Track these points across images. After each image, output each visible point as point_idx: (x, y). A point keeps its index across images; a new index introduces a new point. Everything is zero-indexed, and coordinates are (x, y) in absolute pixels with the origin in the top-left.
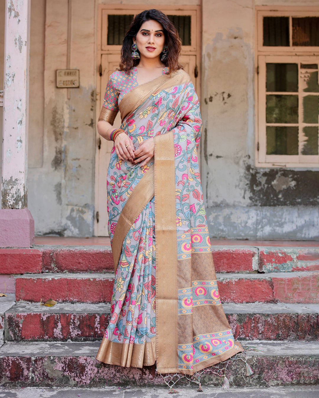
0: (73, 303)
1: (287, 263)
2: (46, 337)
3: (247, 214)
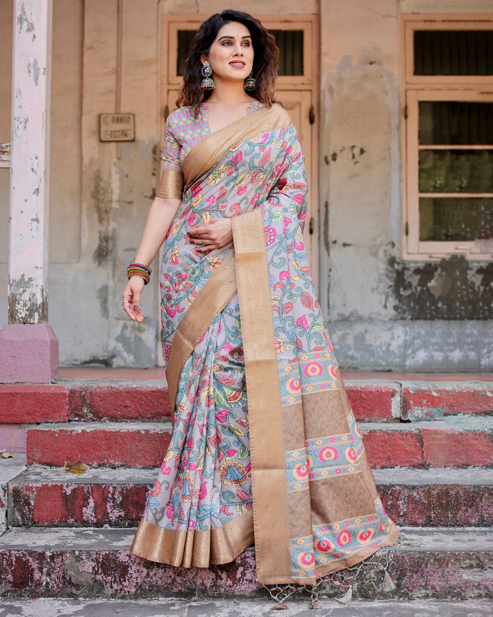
0: (114, 468)
2: (71, 521)
3: (389, 332)
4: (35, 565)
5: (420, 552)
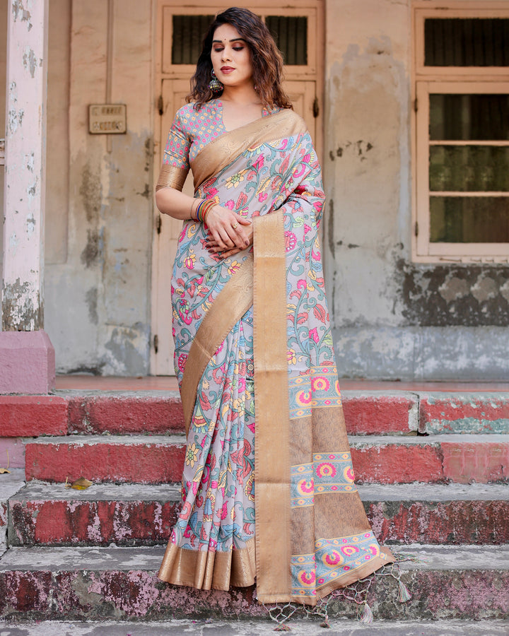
0: (119, 484)
2: (76, 539)
3: (398, 339)
4: (40, 586)
5: (443, 571)
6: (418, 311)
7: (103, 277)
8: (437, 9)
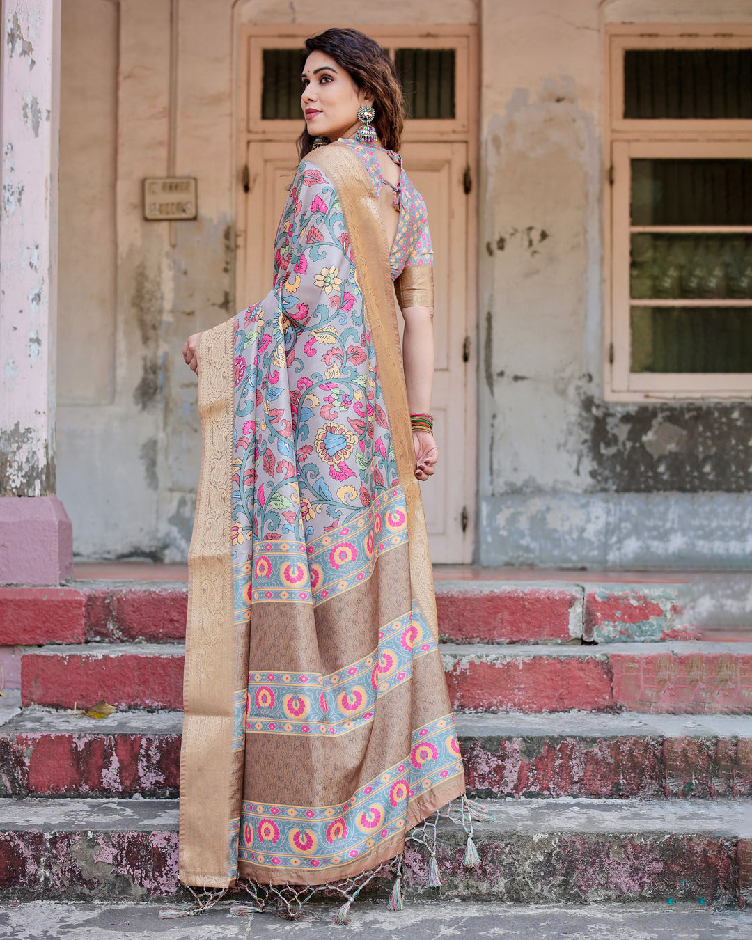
0: (151, 711)
1: (650, 620)
2: (85, 788)
3: (583, 511)
4: (28, 852)
5: (598, 835)
6: (613, 471)
7: (165, 424)
8: (642, 35)
